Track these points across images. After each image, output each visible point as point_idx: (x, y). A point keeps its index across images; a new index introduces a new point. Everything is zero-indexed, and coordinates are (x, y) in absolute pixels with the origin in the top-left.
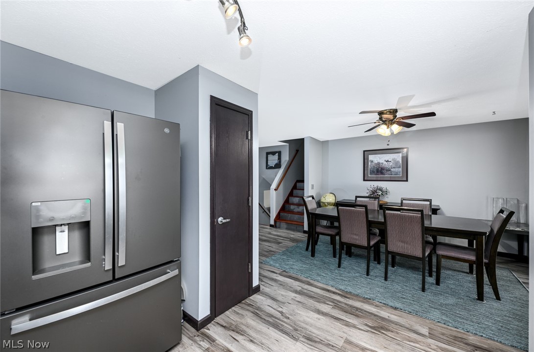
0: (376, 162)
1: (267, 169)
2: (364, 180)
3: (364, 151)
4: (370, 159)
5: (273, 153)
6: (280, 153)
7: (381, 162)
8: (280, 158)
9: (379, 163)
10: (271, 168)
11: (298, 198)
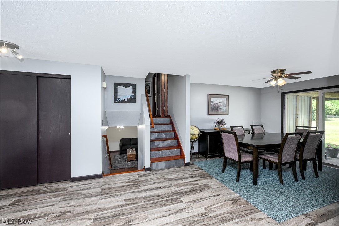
0: (215, 103)
1: (115, 102)
2: (208, 115)
3: (208, 95)
4: (211, 100)
5: (126, 85)
6: (134, 86)
7: (217, 103)
8: (134, 91)
9: (216, 104)
10: (123, 102)
11: (157, 133)
